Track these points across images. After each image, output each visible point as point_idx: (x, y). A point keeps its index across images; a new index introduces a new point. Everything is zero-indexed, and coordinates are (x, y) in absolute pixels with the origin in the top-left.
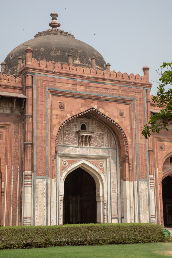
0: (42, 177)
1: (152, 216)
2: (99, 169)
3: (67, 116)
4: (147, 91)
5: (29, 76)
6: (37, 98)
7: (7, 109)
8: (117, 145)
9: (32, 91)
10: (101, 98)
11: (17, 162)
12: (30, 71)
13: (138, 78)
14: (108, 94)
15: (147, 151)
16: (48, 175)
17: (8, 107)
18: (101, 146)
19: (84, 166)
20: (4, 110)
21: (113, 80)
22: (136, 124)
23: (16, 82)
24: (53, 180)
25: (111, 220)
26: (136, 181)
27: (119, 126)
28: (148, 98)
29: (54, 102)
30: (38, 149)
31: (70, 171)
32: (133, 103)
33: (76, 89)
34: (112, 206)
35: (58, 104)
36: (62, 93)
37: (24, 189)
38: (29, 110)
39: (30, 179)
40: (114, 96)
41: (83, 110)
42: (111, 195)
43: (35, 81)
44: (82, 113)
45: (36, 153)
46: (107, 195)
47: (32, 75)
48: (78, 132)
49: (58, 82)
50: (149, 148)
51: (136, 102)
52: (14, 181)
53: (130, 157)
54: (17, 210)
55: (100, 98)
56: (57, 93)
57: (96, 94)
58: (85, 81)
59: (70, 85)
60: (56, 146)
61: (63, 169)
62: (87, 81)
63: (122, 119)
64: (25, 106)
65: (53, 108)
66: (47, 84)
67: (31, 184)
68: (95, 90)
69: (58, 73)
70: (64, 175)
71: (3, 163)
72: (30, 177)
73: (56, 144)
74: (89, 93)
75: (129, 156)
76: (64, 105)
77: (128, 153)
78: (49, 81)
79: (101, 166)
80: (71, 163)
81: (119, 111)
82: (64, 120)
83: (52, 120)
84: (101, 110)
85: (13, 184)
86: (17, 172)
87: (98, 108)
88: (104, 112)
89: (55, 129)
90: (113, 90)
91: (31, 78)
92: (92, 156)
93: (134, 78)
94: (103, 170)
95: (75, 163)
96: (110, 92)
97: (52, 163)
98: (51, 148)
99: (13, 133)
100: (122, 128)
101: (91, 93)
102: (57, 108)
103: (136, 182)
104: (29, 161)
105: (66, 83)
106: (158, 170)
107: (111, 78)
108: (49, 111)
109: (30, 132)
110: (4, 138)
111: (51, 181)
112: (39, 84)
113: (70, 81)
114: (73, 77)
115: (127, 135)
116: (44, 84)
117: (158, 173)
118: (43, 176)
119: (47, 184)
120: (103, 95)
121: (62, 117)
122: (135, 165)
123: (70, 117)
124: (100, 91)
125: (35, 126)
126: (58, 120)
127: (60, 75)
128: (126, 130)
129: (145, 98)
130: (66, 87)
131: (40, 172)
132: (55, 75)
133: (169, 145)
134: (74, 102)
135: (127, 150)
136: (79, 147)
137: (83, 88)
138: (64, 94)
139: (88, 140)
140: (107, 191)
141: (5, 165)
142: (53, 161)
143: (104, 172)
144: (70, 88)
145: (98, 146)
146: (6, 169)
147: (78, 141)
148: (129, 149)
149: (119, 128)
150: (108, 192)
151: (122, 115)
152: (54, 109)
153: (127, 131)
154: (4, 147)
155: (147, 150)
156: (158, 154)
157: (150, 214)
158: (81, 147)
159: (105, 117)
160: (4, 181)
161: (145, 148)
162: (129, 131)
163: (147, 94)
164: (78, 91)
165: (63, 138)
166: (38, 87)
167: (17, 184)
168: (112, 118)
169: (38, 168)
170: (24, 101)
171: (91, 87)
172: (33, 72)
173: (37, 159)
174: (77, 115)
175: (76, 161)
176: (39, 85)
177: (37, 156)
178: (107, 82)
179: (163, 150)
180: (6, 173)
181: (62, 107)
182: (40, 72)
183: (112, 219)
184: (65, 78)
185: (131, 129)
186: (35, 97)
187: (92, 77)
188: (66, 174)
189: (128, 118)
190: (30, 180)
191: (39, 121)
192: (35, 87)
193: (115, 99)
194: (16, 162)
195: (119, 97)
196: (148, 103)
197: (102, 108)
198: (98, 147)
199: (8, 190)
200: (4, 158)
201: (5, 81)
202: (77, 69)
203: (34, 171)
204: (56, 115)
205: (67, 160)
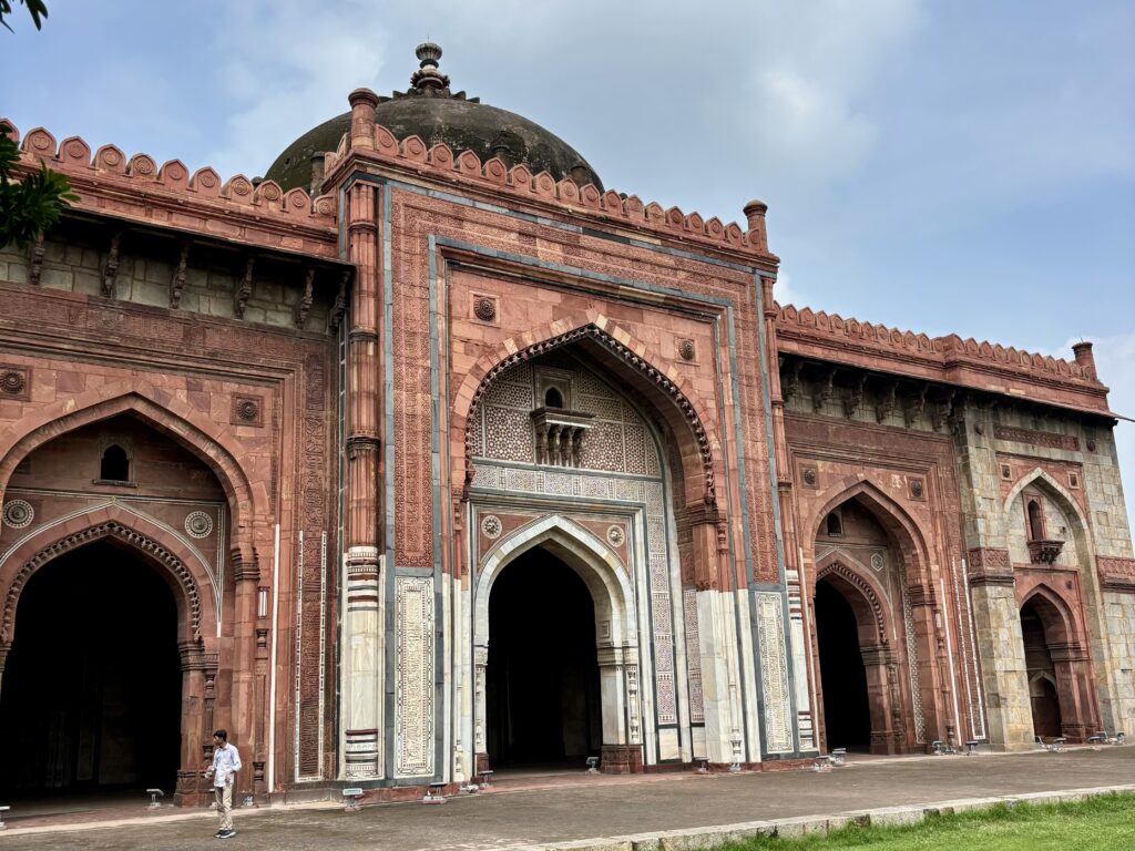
0: (420, 570)
1: (801, 713)
2: (610, 549)
3: (503, 348)
4: (763, 281)
5: (364, 189)
6: (395, 270)
7: (277, 311)
8: (666, 467)
9: (376, 243)
10: (620, 292)
11: (317, 513)
12: (369, 170)
13: (736, 233)
14: (645, 282)
15: (775, 484)
16: (443, 565)
17: (283, 304)
18: (613, 470)
19: (558, 539)
20: (269, 314)
21: (656, 234)
22: (736, 391)
23: (312, 213)
24: (458, 583)
25: (657, 732)
26: (746, 591)
27: (680, 396)
28: (768, 306)
29: (455, 294)
30: (402, 462)
31: (509, 555)
32: (723, 316)
33: (535, 253)
34: (658, 683)
35: (472, 299)
36: (483, 259)
37: (348, 617)
38: (364, 317)
39: (371, 577)
40: (663, 290)
41: (559, 328)
42: (652, 645)
43: (386, 209)
44: (556, 342)
45: (393, 478)
46: (637, 645)
47: (375, 185)
48: (536, 416)
49: (472, 222)
50: (778, 474)
51: (731, 313)
52: (305, 592)
53: (722, 504)
54: (322, 703)
55: (615, 292)
56: (470, 260)
57: (604, 277)
58: (564, 226)
59: (513, 236)
60: (467, 456)
61: (485, 546)
62: (572, 228)
63: (691, 372)
64: (348, 301)
65: (454, 314)
66: (430, 224)
67: (375, 599)
68: (596, 261)
69: (472, 186)
70: (491, 569)
71: (263, 518)
72: (373, 568)
73: (467, 448)
74: (578, 271)
75: (718, 501)
76: (493, 307)
77: (713, 490)
78: (439, 213)
79: (616, 540)
80: (512, 525)
81: (678, 342)
82: (496, 362)
83: (450, 359)
84: (619, 335)
85: (305, 601)
86: (319, 552)
87: (611, 325)
88: (631, 341)
89: (461, 391)
90: (657, 268)
91: (371, 195)
92: (587, 501)
93: (722, 235)
94: (622, 553)
95: (526, 527)
96: (646, 272)
97: (453, 521)
98: (451, 461)
99: (303, 401)
100: (692, 402)
101: (586, 272)
102: (468, 316)
103: (743, 594)
104: (368, 509)
105: (500, 228)
106: (804, 557)
107: (651, 226)
108: (441, 325)
109: (368, 397)
110: (268, 421)
111: (452, 587)
112: (402, 222)
113: (514, 222)
114: (521, 209)
115: (708, 427)
116: (419, 221)
117: (805, 565)
118: (422, 565)
119: (439, 598)
120: (625, 282)
121: (487, 350)
122: (739, 532)
123: (516, 350)
124: (614, 266)
125: (389, 377)
126: (473, 360)
127: (477, 198)
128: (705, 409)
129: (760, 304)
130: (500, 242)
131: (410, 550)
132: (459, 193)
133: (830, 471)
134: (528, 299)
135: (710, 480)
136: (540, 469)
137: (557, 250)
138: (491, 265)
139: (571, 443)
140: (639, 628)
141: (270, 525)
142: (456, 510)
143: (626, 561)
144: (515, 245)
145: (603, 468)
146: (273, 541)
147: (538, 448)
148: (716, 476)
149: (679, 401)
150: (643, 633)
151: (688, 355)
152: (457, 318)
153: (707, 416)
154: (267, 454)
155: (775, 481)
156: (801, 499)
157: (793, 709)
158: (546, 469)
159: (635, 359)
160: (268, 589)
161: (768, 474)
162: (714, 414)
163: (764, 292)
164: (541, 258)
165: (484, 435)
166: (396, 231)
167: (319, 599)
168: (656, 364)
169: (402, 537)
170: (346, 279)
171: (585, 248)
172: (378, 173)
173: (399, 501)
174: (540, 348)
175: (531, 518)
176: (402, 225)
177: (399, 489)
178: (638, 237)
179: (815, 488)
180: (274, 558)
181: (485, 313)
182: (405, 175)
183: (661, 731)
184: (495, 209)
185: (720, 408)
186: (387, 265)
187: (588, 215)
188: (498, 566)
189: (707, 369)
190: (372, 582)
191: (403, 359)
192: (385, 229)
193: (666, 298)
194: (313, 515)
195: (679, 294)
196: (770, 321)
197: (622, 327)
198: (603, 471)
199: (281, 622)
200: (267, 497)
201: (272, 204)
202: (533, 182)
203: (389, 548)
204: (466, 341)
205: (500, 517)
